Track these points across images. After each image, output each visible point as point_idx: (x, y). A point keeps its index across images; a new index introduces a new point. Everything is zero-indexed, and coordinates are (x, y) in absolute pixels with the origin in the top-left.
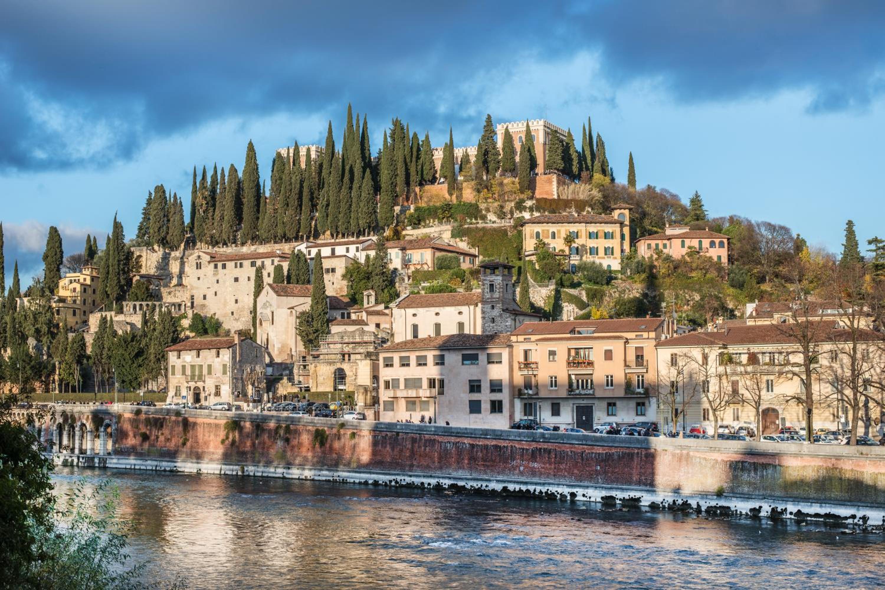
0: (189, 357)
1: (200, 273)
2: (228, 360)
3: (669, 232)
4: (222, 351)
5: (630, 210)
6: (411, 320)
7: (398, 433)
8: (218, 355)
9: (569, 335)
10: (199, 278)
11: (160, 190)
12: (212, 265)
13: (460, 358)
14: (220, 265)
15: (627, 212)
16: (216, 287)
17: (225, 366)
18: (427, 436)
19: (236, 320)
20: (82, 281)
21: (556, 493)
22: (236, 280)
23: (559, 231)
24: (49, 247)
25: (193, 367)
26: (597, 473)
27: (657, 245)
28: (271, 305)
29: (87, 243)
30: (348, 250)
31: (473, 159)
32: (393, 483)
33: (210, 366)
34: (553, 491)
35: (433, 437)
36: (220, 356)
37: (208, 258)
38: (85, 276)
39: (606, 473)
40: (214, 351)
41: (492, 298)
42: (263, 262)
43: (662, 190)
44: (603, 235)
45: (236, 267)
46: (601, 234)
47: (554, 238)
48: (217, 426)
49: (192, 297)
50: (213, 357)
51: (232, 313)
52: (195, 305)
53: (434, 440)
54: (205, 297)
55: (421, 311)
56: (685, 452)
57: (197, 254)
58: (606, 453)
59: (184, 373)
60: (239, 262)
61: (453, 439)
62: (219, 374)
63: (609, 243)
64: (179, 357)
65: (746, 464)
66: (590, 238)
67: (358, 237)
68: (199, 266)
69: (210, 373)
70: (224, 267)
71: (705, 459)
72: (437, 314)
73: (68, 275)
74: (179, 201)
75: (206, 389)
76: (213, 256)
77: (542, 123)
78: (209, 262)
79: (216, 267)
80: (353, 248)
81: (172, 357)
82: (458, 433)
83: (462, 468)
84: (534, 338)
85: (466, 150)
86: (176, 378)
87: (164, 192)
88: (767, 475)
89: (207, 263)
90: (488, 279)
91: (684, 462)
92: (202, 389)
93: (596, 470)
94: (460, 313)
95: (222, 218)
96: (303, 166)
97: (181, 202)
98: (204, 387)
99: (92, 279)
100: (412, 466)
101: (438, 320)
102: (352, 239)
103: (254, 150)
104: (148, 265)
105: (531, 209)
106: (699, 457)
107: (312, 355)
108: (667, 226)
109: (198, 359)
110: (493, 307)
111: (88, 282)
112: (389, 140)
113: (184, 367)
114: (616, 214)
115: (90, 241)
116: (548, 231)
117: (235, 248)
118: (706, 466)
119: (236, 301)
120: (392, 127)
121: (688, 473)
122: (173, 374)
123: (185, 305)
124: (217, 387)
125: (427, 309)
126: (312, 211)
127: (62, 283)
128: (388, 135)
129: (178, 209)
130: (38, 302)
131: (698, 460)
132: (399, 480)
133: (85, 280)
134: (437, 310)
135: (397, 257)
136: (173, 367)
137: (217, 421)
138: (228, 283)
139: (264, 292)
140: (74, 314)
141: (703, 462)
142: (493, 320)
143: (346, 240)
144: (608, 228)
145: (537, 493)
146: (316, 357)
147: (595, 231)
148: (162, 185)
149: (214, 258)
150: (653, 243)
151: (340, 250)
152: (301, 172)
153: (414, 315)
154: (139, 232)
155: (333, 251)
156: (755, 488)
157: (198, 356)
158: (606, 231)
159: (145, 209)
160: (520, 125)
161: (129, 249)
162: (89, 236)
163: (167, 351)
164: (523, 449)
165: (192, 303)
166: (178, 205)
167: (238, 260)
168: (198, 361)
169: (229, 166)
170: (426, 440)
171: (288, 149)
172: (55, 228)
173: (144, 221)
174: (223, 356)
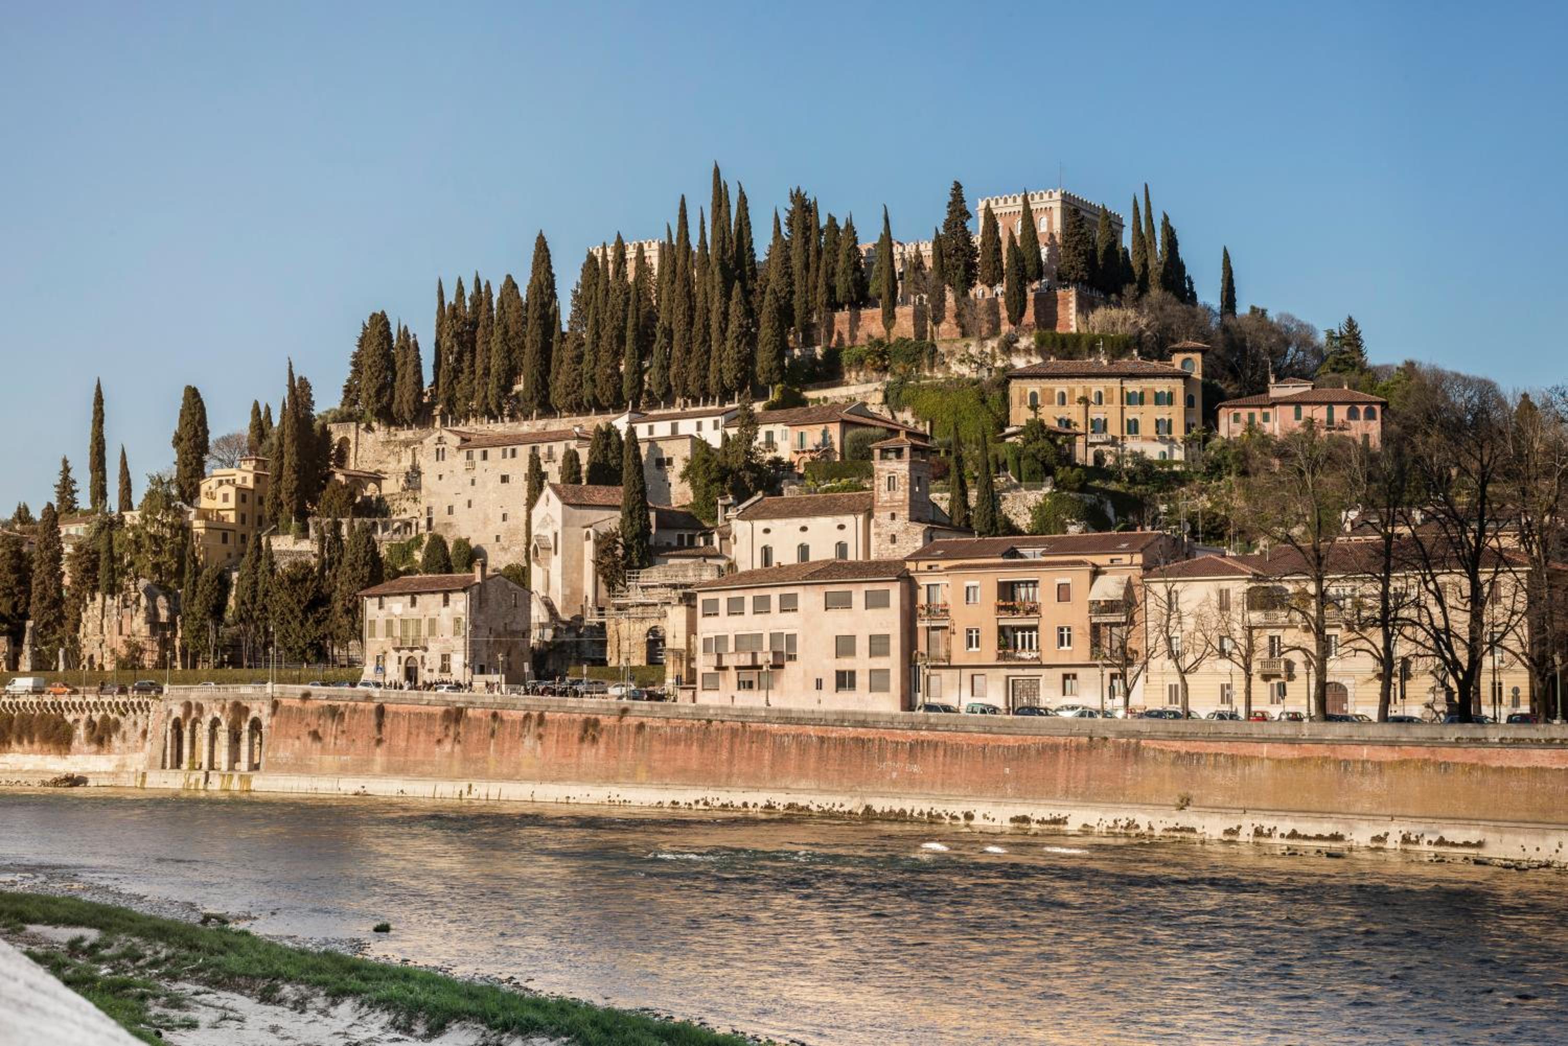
0: (397, 606)
1: (443, 467)
2: (462, 610)
3: (1276, 391)
4: (453, 597)
5: (1203, 352)
6: (762, 540)
7: (709, 721)
8: (446, 602)
9: (1001, 560)
10: (440, 477)
11: (380, 322)
12: (464, 453)
13: (822, 599)
14: (477, 453)
15: (1197, 357)
16: (469, 493)
17: (457, 621)
18: (754, 725)
19: (503, 549)
20: (239, 482)
21: (944, 815)
22: (505, 479)
23: (1072, 391)
24: (184, 423)
25: (404, 622)
26: (1005, 779)
27: (1251, 416)
28: (553, 521)
29: (253, 417)
30: (699, 426)
31: (929, 263)
32: (701, 806)
33: (432, 622)
34: (940, 811)
35: (763, 726)
36: (451, 603)
37: (457, 441)
38: (245, 474)
39: (1018, 778)
40: (440, 597)
41: (892, 500)
42: (550, 448)
43: (1281, 316)
44: (1153, 397)
45: (504, 456)
46: (1149, 396)
47: (1064, 403)
48: (430, 716)
49: (429, 510)
50: (438, 605)
51: (498, 538)
52: (434, 524)
53: (765, 731)
54: (450, 510)
55: (777, 525)
56: (1133, 741)
57: (437, 434)
58: (1019, 746)
59: (389, 633)
60: (509, 449)
61: (792, 729)
62: (448, 635)
63: (1163, 413)
64: (381, 607)
65: (1222, 759)
66: (1129, 403)
67: (722, 404)
68: (440, 455)
69: (432, 632)
70: (485, 456)
71: (1162, 751)
72: (804, 529)
73: (215, 472)
74: (412, 340)
75: (426, 661)
76: (467, 437)
77: (1057, 196)
78: (459, 449)
79: (469, 456)
80: (708, 422)
81: (371, 607)
82: (799, 719)
83: (806, 776)
84: (943, 564)
85: (918, 246)
86: (375, 642)
87: (387, 325)
88: (1250, 774)
89: (455, 450)
90: (886, 467)
91: (1131, 757)
92: (419, 661)
93: (1005, 775)
94: (841, 527)
95: (487, 372)
96: (631, 278)
97: (416, 344)
98: (423, 657)
99: (257, 479)
100: (729, 776)
101: (804, 538)
102: (710, 408)
103: (547, 250)
104: (359, 455)
105: (1027, 351)
106: (1154, 749)
107: (614, 605)
108: (1272, 380)
109: (413, 609)
110: (893, 516)
111: (250, 484)
112: (785, 229)
113: (389, 623)
114: (1177, 360)
115: (259, 413)
116: (1052, 390)
117: (509, 424)
118: (1163, 763)
119: (504, 517)
120: (790, 206)
121: (1138, 775)
122: (372, 635)
123: (417, 524)
124: (445, 657)
125: (787, 521)
126: (642, 357)
127: (204, 487)
128: (783, 220)
129: (411, 356)
130: (159, 517)
131: (1152, 753)
132: (709, 800)
133: (244, 479)
134: (803, 522)
135: (785, 438)
136: (373, 622)
137: (430, 709)
138: (490, 486)
139: (543, 498)
140: (225, 539)
141: (1160, 757)
142: (893, 539)
143: (701, 408)
144: (1162, 386)
145: (915, 814)
146: (620, 608)
147: (1138, 391)
148: (383, 312)
149: (469, 440)
150: (1244, 413)
151: (687, 427)
152: (626, 289)
153: (767, 531)
154: (346, 397)
155: (674, 428)
156: (1232, 797)
157: (413, 603)
158: (1158, 391)
159: (355, 355)
160: (1010, 201)
161: (324, 426)
162: (256, 405)
163: (362, 597)
164: (897, 743)
165: (430, 521)
166: (410, 346)
167: (509, 443)
168: (414, 612)
169: (502, 281)
170: (751, 732)
171: (604, 248)
172: (195, 390)
173: (354, 378)
174: (455, 602)
